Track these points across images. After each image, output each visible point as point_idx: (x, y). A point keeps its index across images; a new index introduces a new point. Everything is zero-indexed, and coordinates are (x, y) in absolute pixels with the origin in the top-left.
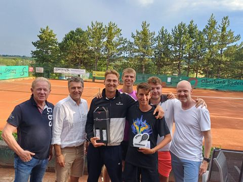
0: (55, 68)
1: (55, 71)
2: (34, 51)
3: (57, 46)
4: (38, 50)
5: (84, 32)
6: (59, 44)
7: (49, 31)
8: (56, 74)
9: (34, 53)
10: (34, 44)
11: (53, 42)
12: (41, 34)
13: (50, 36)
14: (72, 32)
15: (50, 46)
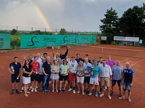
0: (114, 37)
1: (114, 39)
2: (101, 25)
3: (118, 21)
4: (104, 25)
5: (140, 8)
6: (119, 19)
7: (113, 11)
8: (116, 41)
9: (101, 27)
10: (102, 21)
11: (115, 19)
12: (107, 14)
13: (113, 14)
14: (130, 9)
15: (113, 22)
